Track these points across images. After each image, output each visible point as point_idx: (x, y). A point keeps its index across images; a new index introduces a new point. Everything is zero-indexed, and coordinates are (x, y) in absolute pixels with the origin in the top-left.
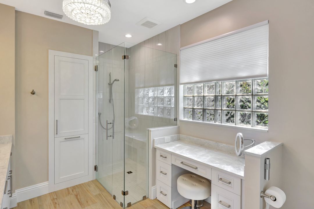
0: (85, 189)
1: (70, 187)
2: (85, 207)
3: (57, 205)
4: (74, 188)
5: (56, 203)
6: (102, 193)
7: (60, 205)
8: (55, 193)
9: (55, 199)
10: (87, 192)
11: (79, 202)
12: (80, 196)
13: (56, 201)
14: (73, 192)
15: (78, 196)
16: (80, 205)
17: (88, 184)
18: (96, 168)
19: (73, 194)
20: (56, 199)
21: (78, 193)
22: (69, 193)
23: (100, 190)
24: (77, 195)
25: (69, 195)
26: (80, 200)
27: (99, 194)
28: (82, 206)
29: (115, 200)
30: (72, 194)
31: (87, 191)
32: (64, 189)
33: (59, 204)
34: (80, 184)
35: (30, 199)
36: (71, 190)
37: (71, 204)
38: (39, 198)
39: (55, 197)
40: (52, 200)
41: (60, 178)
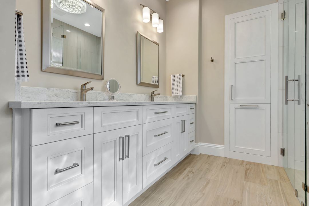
0: (261, 169)
1: (246, 162)
2: (248, 181)
4: (250, 163)
5: (224, 165)
6: (281, 182)
8: (230, 159)
10: (262, 172)
11: (246, 175)
12: (250, 171)
13: (225, 164)
14: (246, 165)
16: (245, 177)
17: (269, 167)
18: (283, 152)
20: (227, 163)
21: (250, 168)
23: (281, 178)
24: (248, 169)
25: (240, 166)
26: (248, 174)
27: (276, 181)
28: (246, 179)
29: (296, 197)
30: (244, 166)
33: (226, 167)
34: (258, 163)
35: (209, 155)
36: (244, 164)
37: (237, 172)
38: (216, 157)
39: (228, 162)
40: (223, 162)
41: (236, 147)
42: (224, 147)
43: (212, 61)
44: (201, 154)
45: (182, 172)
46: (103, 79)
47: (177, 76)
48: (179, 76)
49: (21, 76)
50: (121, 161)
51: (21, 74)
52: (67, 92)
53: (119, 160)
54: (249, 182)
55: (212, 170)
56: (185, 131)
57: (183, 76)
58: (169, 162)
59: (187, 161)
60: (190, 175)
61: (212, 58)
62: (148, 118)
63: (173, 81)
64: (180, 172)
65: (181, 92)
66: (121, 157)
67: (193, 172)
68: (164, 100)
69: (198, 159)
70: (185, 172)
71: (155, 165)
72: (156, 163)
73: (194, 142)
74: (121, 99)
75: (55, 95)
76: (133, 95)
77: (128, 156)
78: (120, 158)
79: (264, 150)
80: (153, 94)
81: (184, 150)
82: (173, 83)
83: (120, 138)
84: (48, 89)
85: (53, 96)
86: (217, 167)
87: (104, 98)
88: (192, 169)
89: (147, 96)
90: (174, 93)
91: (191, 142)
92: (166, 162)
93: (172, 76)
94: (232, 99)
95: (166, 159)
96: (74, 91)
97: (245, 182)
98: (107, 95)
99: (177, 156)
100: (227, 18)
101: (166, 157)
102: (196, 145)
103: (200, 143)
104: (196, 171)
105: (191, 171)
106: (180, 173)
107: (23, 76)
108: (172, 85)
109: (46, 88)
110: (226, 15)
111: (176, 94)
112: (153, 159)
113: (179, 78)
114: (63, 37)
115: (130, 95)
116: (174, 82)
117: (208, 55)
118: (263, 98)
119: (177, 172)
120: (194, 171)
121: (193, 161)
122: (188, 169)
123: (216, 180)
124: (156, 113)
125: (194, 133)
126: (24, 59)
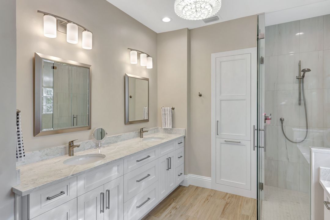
0: (240, 203)
1: (230, 194)
3: (207, 202)
4: (233, 196)
5: (208, 199)
7: (209, 203)
8: (215, 192)
9: (210, 196)
10: (239, 206)
11: (224, 210)
12: (229, 206)
14: (228, 198)
15: (228, 205)
16: (222, 213)
17: (248, 200)
19: (226, 200)
21: (230, 202)
22: (224, 198)
23: (253, 213)
24: (228, 203)
26: (226, 209)
27: (248, 216)
28: (222, 215)
31: (241, 206)
32: (224, 192)
33: (208, 201)
34: (241, 196)
35: (197, 187)
38: (203, 188)
39: (212, 195)
40: (208, 196)
41: (222, 180)
42: (211, 180)
43: (200, 95)
44: (190, 185)
45: (166, 208)
46: (90, 129)
47: (167, 109)
48: (169, 108)
49: (19, 157)
50: (102, 213)
51: (19, 155)
52: (56, 149)
53: (101, 212)
54: (223, 219)
55: (194, 205)
56: (170, 168)
57: (173, 109)
58: (152, 201)
59: (174, 194)
60: (172, 212)
61: (200, 93)
62: (129, 167)
63: (163, 114)
64: (164, 208)
65: (170, 125)
66: (102, 209)
67: (176, 208)
68: (155, 132)
69: (185, 192)
70: (169, 208)
71: (138, 207)
72: (138, 205)
73: (183, 174)
74: (109, 143)
75: (46, 155)
76: (121, 135)
77: (109, 208)
78: (101, 211)
79: (245, 184)
80: (142, 131)
81: (171, 185)
82: (163, 115)
83: (101, 194)
84: (40, 151)
85: (44, 156)
86: (200, 202)
87: (92, 146)
88: (177, 204)
89: (136, 133)
90: (165, 125)
91: (179, 175)
92: (149, 202)
93: (162, 109)
94: (218, 134)
95: (149, 199)
96: (63, 146)
97: (220, 218)
98: (94, 143)
99: (162, 193)
100: (213, 55)
101: (149, 197)
102: (185, 177)
103: (189, 174)
104: (179, 207)
105: (175, 207)
106: (164, 210)
107: (21, 157)
108: (162, 118)
109: (38, 151)
110: (212, 53)
111: (166, 127)
112: (136, 202)
113: (169, 111)
114: (53, 68)
115: (118, 136)
116: (165, 115)
117: (196, 90)
118: (244, 135)
119: (162, 208)
120: (178, 207)
121: (180, 195)
122: (173, 205)
123: (195, 216)
124: (138, 161)
125: (183, 165)
126: (21, 144)
